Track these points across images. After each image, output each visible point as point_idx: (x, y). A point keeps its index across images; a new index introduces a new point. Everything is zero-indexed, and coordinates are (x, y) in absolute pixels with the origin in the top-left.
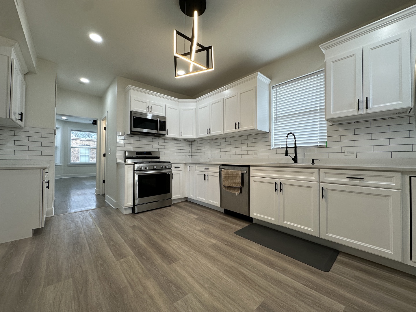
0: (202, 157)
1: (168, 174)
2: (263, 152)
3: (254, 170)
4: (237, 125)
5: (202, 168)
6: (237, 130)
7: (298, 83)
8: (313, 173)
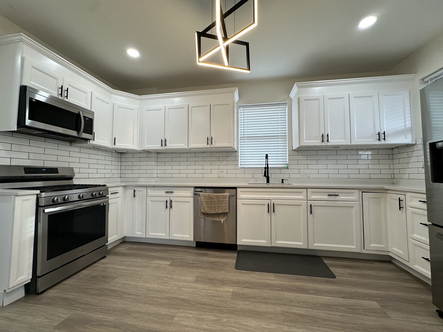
0: (141, 176)
1: (103, 205)
2: (229, 171)
3: (241, 192)
4: (210, 140)
5: (162, 193)
6: (209, 146)
7: (263, 109)
8: (302, 192)
